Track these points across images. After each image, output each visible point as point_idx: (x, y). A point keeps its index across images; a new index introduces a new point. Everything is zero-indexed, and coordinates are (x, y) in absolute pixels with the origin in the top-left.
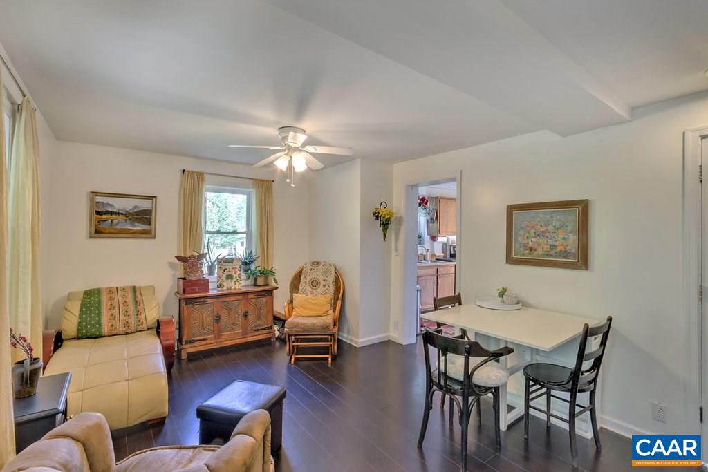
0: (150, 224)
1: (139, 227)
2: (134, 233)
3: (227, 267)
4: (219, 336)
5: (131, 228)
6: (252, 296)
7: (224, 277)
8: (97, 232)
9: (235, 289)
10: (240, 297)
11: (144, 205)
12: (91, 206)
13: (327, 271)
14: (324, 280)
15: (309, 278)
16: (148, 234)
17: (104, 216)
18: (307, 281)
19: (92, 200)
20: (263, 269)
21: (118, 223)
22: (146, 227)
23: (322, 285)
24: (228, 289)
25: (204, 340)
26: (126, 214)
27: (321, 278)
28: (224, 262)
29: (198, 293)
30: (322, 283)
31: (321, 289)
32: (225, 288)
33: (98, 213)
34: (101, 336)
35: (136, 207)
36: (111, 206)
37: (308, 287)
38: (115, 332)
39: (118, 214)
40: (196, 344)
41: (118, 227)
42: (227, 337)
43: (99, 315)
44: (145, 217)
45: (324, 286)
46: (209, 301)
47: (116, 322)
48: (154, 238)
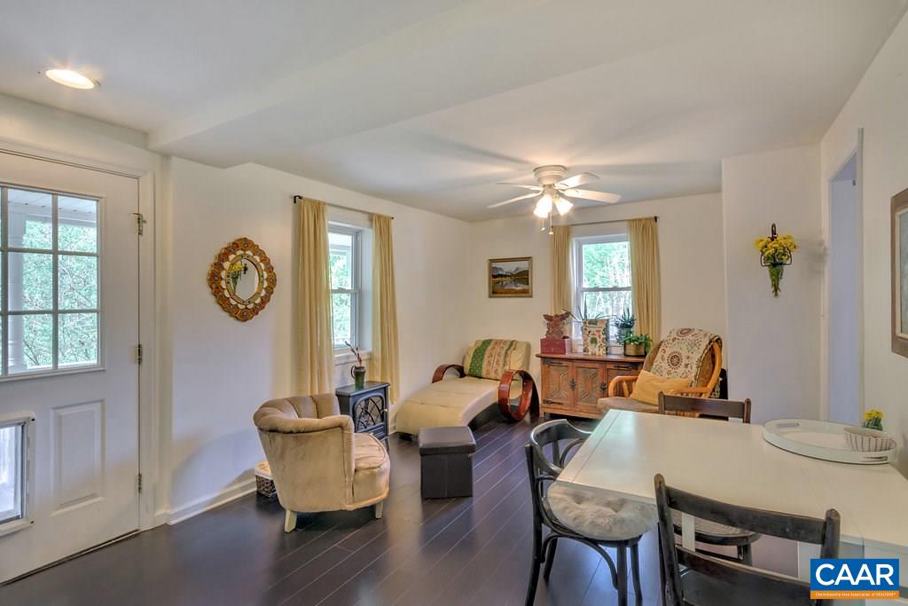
0: (528, 284)
1: (520, 287)
2: (517, 292)
3: (592, 330)
4: (575, 404)
5: (514, 288)
6: (612, 366)
7: (589, 341)
8: (494, 293)
9: (599, 355)
10: (597, 365)
11: (523, 266)
12: (490, 272)
13: (696, 344)
14: (688, 358)
15: (669, 351)
16: (526, 293)
17: (497, 279)
18: (666, 356)
19: (490, 266)
20: (639, 336)
21: (506, 284)
22: (525, 287)
23: (683, 364)
24: (592, 354)
25: (559, 404)
26: (511, 276)
27: (684, 353)
28: (589, 323)
29: (554, 353)
30: (685, 361)
31: (681, 369)
32: (590, 353)
33: (494, 277)
34: (481, 378)
35: (517, 269)
36: (501, 269)
37: (665, 365)
38: (489, 377)
39: (505, 276)
40: (552, 406)
41: (506, 288)
42: (582, 408)
43: (482, 360)
44: (523, 277)
45: (686, 366)
46: (565, 363)
47: (490, 368)
48: (531, 297)
